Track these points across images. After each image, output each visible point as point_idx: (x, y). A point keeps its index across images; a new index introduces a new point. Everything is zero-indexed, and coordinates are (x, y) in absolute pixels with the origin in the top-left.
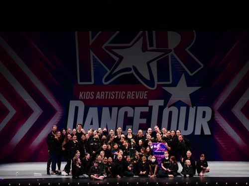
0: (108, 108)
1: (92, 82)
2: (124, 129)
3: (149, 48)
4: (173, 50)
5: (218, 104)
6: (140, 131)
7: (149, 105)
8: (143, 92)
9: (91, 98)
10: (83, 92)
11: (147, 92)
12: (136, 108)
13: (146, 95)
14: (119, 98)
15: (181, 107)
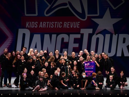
0: (49, 35)
1: (36, 15)
2: (61, 51)
6: (73, 53)
7: (81, 33)
8: (76, 22)
9: (35, 27)
10: (29, 22)
11: (79, 22)
12: (70, 35)
13: (79, 25)
14: (58, 27)
15: (106, 35)
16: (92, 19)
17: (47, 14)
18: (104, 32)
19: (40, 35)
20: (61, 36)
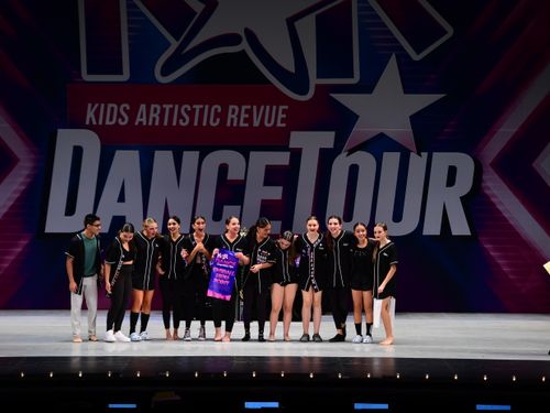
0: (170, 153)
1: (125, 76)
2: (217, 216)
5: (495, 146)
7: (292, 145)
8: (274, 108)
9: (121, 122)
10: (97, 105)
11: (286, 107)
12: (252, 154)
13: (284, 116)
14: (204, 124)
15: (385, 154)
16: (332, 95)
17: (165, 73)
18: (378, 145)
19: (137, 152)
20: (215, 159)
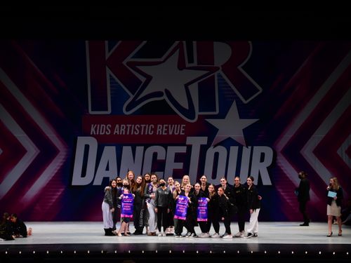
0: (130, 147)
1: (109, 112)
3: (188, 65)
4: (221, 68)
5: (282, 144)
8: (179, 126)
9: (107, 134)
10: (96, 125)
11: (185, 125)
12: (169, 147)
13: (184, 130)
14: (146, 133)
15: (231, 147)
16: (207, 120)
17: (127, 110)
18: (228, 143)
19: (114, 148)
